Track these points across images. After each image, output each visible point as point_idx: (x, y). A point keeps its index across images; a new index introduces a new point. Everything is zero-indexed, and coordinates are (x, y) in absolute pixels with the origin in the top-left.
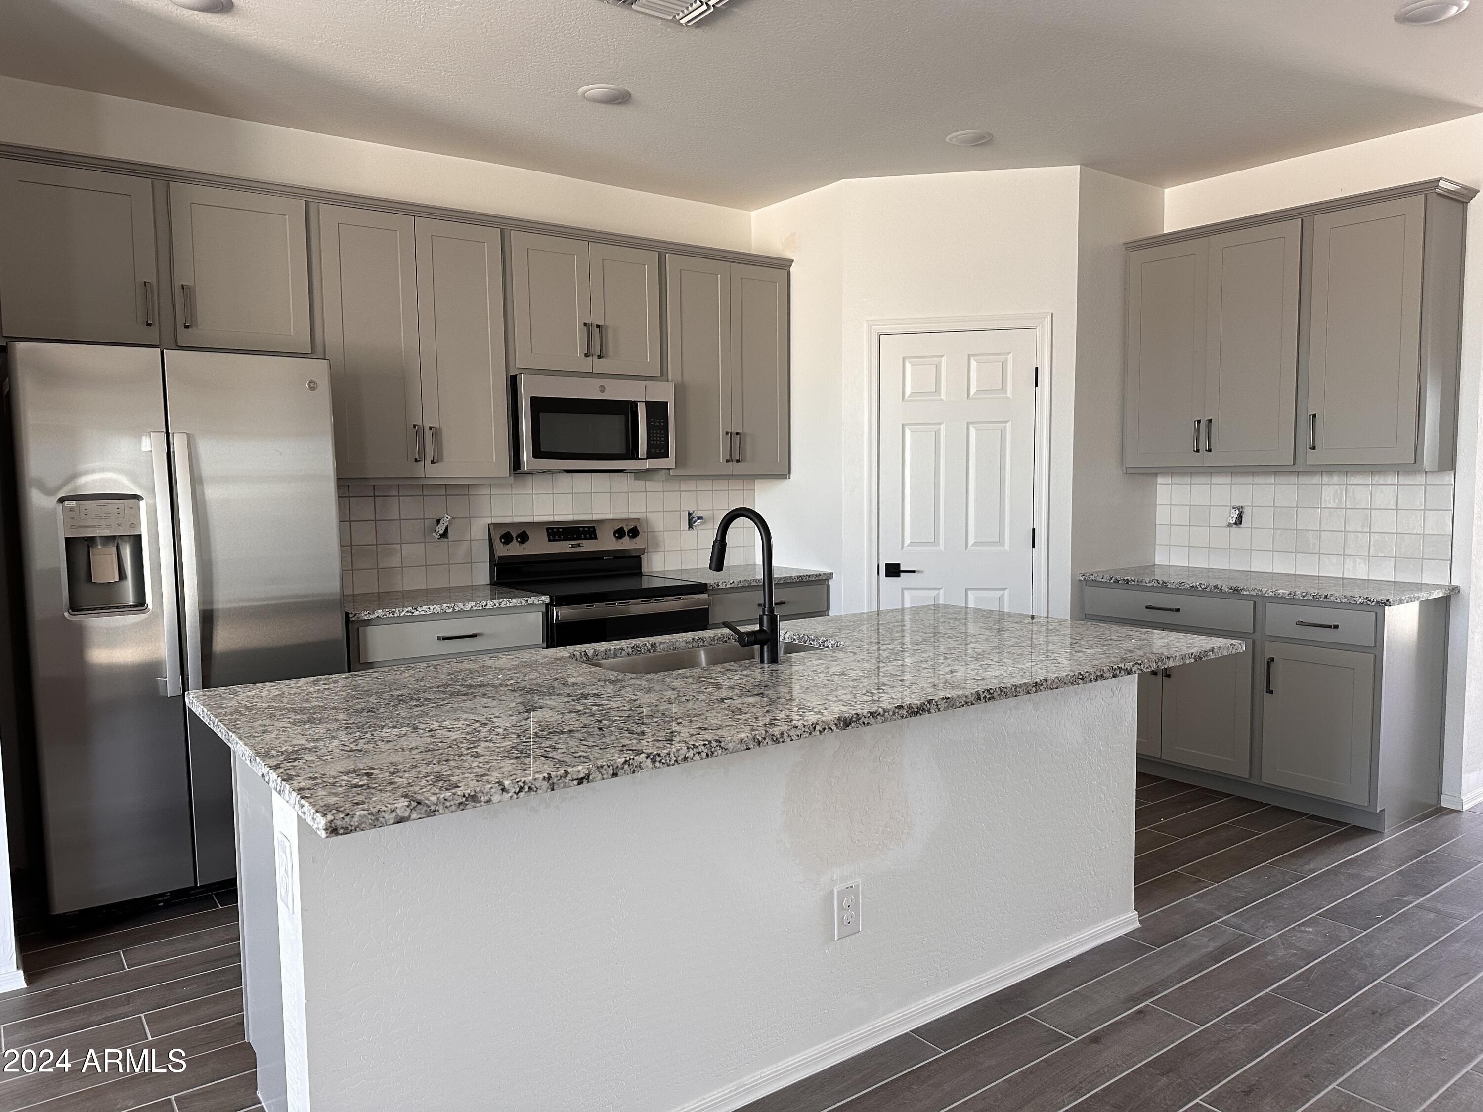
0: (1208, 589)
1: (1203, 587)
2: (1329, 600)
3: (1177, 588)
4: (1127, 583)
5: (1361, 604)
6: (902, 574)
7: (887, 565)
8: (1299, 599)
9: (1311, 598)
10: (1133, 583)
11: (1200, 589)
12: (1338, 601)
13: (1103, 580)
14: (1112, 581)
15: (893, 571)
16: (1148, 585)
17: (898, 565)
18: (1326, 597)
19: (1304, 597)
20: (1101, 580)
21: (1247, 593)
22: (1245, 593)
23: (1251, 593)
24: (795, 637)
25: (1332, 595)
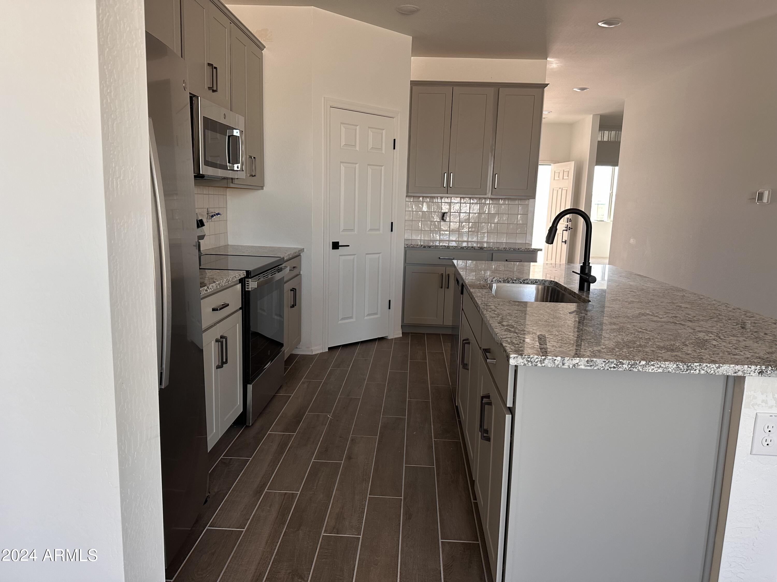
0: (469, 248)
1: (466, 247)
2: (520, 250)
3: (454, 249)
4: (430, 247)
5: (532, 251)
6: (340, 247)
7: (333, 242)
8: (508, 251)
9: (513, 250)
10: (433, 247)
11: (465, 248)
12: (523, 250)
13: (417, 247)
14: (422, 247)
15: (336, 246)
16: (440, 248)
17: (338, 243)
18: (519, 249)
19: (510, 249)
20: (416, 247)
21: (486, 249)
22: (485, 249)
23: (488, 249)
24: (500, 280)
25: (521, 248)
